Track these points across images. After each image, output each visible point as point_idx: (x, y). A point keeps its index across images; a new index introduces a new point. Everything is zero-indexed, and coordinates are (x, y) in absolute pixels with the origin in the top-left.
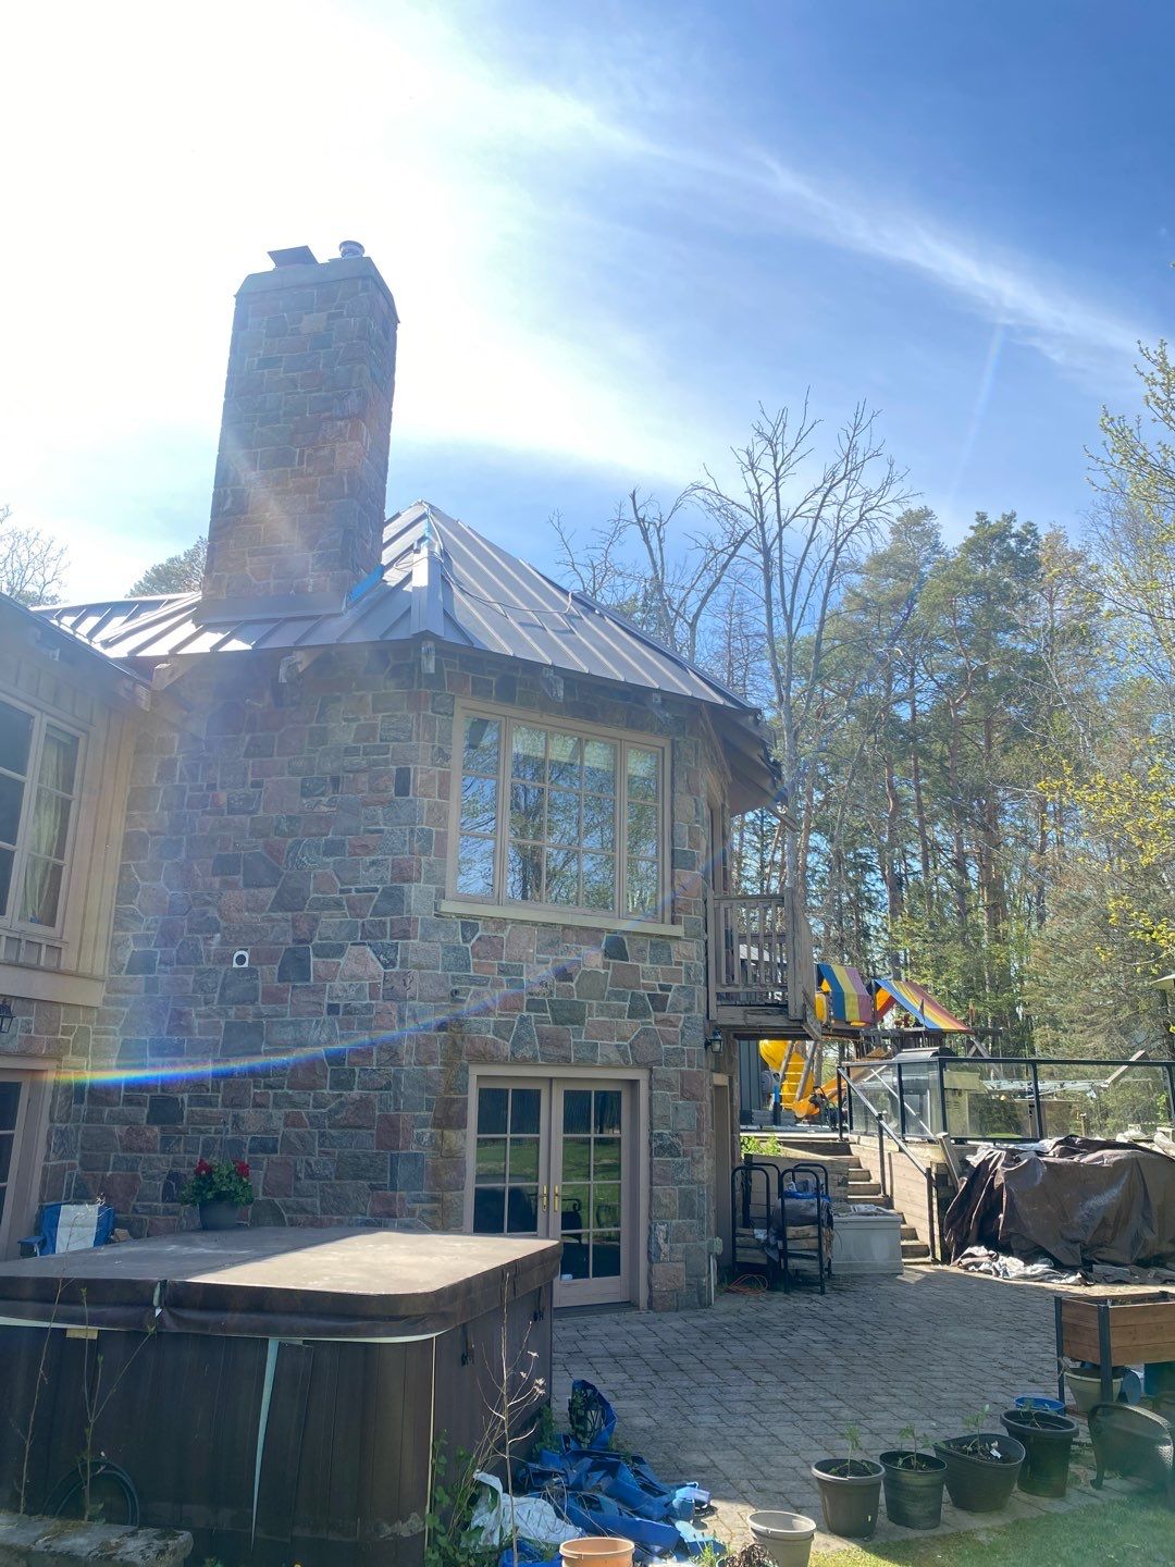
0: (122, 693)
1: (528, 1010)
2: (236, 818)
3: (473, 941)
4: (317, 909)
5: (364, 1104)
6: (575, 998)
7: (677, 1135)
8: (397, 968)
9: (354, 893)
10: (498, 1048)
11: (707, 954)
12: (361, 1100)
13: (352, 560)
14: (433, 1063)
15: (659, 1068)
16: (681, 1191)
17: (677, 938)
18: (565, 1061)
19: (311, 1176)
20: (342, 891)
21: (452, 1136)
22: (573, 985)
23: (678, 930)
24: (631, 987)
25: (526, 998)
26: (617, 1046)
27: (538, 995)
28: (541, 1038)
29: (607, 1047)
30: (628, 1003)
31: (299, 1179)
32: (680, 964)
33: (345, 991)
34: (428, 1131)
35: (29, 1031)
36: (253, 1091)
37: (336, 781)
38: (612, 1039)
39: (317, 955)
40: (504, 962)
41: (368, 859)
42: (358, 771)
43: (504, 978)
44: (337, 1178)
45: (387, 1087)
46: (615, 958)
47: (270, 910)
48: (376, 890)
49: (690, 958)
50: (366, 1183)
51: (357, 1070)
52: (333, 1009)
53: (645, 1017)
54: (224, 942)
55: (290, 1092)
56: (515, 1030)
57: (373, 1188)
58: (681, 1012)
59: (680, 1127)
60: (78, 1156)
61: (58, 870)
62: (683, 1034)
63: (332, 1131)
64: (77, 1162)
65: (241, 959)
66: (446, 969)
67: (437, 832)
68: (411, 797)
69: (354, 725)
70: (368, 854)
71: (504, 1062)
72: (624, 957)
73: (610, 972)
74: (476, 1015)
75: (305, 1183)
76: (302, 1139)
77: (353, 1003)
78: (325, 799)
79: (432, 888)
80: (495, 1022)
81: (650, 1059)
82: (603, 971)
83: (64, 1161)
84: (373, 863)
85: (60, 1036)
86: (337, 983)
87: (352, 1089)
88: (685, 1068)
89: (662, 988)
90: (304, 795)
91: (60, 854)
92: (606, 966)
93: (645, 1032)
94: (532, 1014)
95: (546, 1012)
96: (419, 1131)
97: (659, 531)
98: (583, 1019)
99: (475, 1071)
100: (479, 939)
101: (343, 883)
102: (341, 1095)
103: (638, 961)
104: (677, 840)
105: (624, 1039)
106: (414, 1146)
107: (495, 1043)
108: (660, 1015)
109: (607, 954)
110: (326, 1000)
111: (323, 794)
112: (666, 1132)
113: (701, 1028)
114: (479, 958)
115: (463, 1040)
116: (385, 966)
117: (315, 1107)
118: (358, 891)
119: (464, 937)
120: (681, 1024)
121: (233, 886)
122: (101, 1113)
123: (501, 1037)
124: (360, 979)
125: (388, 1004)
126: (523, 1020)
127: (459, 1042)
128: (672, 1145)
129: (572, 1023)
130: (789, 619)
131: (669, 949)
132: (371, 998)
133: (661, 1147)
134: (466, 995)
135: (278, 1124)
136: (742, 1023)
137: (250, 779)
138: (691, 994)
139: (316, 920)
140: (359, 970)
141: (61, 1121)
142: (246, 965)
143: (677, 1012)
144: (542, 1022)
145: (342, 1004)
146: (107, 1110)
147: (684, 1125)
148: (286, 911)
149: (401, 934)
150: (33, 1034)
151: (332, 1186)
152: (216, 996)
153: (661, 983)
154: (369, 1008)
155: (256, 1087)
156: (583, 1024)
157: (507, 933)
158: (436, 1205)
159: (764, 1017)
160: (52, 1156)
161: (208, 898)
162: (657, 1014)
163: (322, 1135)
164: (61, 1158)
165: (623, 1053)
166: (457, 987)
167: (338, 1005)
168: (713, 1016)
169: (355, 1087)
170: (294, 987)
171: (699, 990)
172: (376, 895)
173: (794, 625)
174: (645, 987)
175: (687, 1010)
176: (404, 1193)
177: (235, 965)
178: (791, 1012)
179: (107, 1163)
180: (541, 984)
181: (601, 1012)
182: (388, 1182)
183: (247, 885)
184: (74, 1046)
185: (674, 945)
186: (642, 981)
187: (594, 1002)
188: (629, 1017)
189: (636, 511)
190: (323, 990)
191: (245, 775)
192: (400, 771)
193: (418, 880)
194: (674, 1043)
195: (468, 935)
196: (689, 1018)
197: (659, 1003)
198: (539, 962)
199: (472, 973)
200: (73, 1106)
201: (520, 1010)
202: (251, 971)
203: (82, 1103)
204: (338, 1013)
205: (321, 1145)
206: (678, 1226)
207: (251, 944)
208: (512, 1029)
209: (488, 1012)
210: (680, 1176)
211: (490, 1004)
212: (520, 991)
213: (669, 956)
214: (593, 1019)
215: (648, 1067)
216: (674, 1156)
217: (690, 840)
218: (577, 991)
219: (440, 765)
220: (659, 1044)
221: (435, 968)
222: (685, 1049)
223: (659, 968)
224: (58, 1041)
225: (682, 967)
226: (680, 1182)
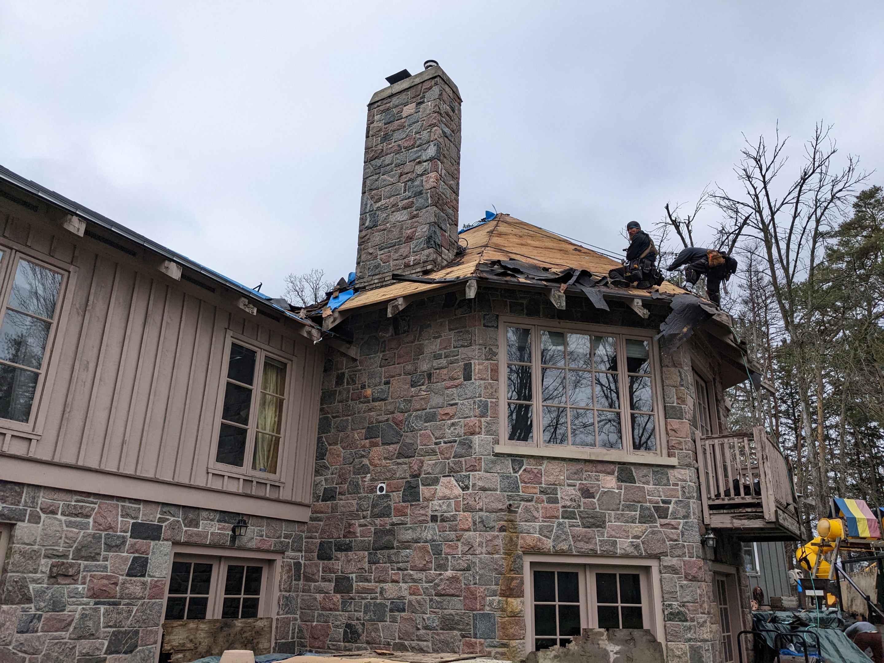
0: (305, 335)
1: (563, 518)
2: (377, 404)
3: (520, 472)
4: (422, 456)
5: (454, 580)
6: (598, 510)
7: (683, 606)
8: (470, 491)
9: (442, 444)
10: (543, 544)
11: (698, 478)
12: (453, 577)
13: (434, 242)
14: (497, 553)
15: (666, 558)
16: (691, 647)
17: (673, 467)
18: (594, 554)
19: (426, 628)
20: (436, 444)
21: (515, 603)
22: (595, 500)
23: (673, 461)
24: (639, 502)
25: (561, 510)
26: (631, 542)
27: (569, 507)
28: (573, 537)
29: (624, 544)
30: (638, 513)
31: (418, 629)
32: (677, 485)
33: (440, 506)
34: (497, 598)
35: (262, 536)
36: (391, 572)
37: (430, 376)
38: (628, 537)
39: (423, 485)
40: (543, 486)
41: (449, 422)
42: (442, 368)
43: (544, 497)
44: (441, 629)
45: (468, 569)
46: (626, 482)
47: (397, 458)
48: (456, 441)
49: (685, 481)
50: (458, 633)
51: (449, 557)
52: (434, 519)
53: (652, 522)
54: (373, 480)
55: (411, 572)
56: (554, 531)
57: (463, 636)
58: (680, 518)
59: (685, 600)
60: (298, 613)
61: (278, 439)
62: (683, 535)
63: (436, 598)
64: (298, 616)
65: (381, 489)
66: (503, 490)
67: (491, 402)
68: (473, 380)
69: (439, 340)
70: (449, 419)
71: (547, 554)
72: (632, 480)
73: (623, 491)
74: (526, 521)
75: (422, 632)
76: (418, 602)
77: (445, 514)
78: (424, 388)
79: (490, 438)
80: (540, 526)
81: (657, 551)
82: (617, 491)
83: (290, 616)
84: (453, 424)
85: (282, 539)
86: (435, 502)
87: (447, 570)
88: (687, 558)
89: (664, 502)
90: (412, 386)
91: (279, 432)
92: (619, 487)
93: (653, 533)
94: (566, 521)
95: (577, 519)
96: (491, 598)
97: (688, 227)
98: (604, 522)
99: (527, 560)
100: (525, 470)
101: (436, 438)
102: (440, 574)
103: (644, 483)
104: (667, 399)
105: (638, 537)
106: (488, 608)
107: (540, 540)
108: (664, 521)
109: (620, 479)
110: (430, 513)
111: (423, 385)
112: (675, 604)
113: (697, 530)
114: (525, 483)
115: (518, 538)
116: (463, 489)
117: (426, 582)
118: (445, 443)
119: (514, 469)
120: (680, 527)
121: (376, 445)
122: (310, 586)
123: (544, 536)
124: (449, 499)
125: (465, 514)
126: (560, 524)
127: (515, 539)
128: (679, 613)
129: (597, 527)
130: (786, 269)
131: (667, 474)
132: (456, 511)
133: (671, 613)
134: (518, 507)
135: (405, 593)
136: (730, 526)
137: (383, 380)
138: (688, 506)
139: (422, 462)
140: (447, 492)
141: (286, 591)
142: (384, 492)
143: (676, 518)
144: (574, 526)
145: (439, 514)
146: (313, 584)
147: (688, 598)
148: (406, 457)
149: (471, 468)
150: (264, 537)
151: (438, 634)
152: (369, 512)
153: (663, 498)
154: (454, 518)
155: (392, 569)
156: (605, 527)
157: (544, 466)
158: (506, 649)
159: (746, 521)
160: (281, 612)
161: (363, 453)
162: (661, 520)
163: (431, 600)
164: (287, 613)
165: (637, 547)
166: (511, 502)
167: (436, 516)
168: (707, 521)
169: (449, 568)
170: (411, 505)
171: (693, 504)
172: (456, 445)
173: (791, 272)
174: (651, 502)
175: (684, 517)
176: (482, 640)
177: (378, 493)
178: (767, 516)
179: (313, 617)
180: (571, 500)
181: (618, 519)
182: (472, 632)
183: (383, 444)
184: (292, 546)
185: (671, 472)
186: (648, 497)
187: (613, 512)
188: (639, 522)
189: (670, 216)
190: (427, 506)
191: (380, 378)
192: (466, 365)
193: (479, 433)
194: (676, 540)
195: (517, 467)
196: (686, 523)
197: (662, 512)
198: (569, 485)
199: (521, 493)
200: (294, 582)
201: (557, 518)
202: (387, 496)
203: (299, 580)
204: (437, 521)
205: (431, 607)
207: (387, 479)
208: (552, 531)
209: (534, 519)
210: (689, 635)
211: (535, 514)
212: (557, 505)
213: (668, 480)
214: (612, 524)
215: (657, 557)
216: (683, 621)
217: (677, 399)
218: (599, 504)
219: (491, 359)
220: (665, 542)
221: (495, 490)
222: (685, 544)
223: (660, 488)
224: (281, 542)
225: (679, 487)
226: (690, 640)
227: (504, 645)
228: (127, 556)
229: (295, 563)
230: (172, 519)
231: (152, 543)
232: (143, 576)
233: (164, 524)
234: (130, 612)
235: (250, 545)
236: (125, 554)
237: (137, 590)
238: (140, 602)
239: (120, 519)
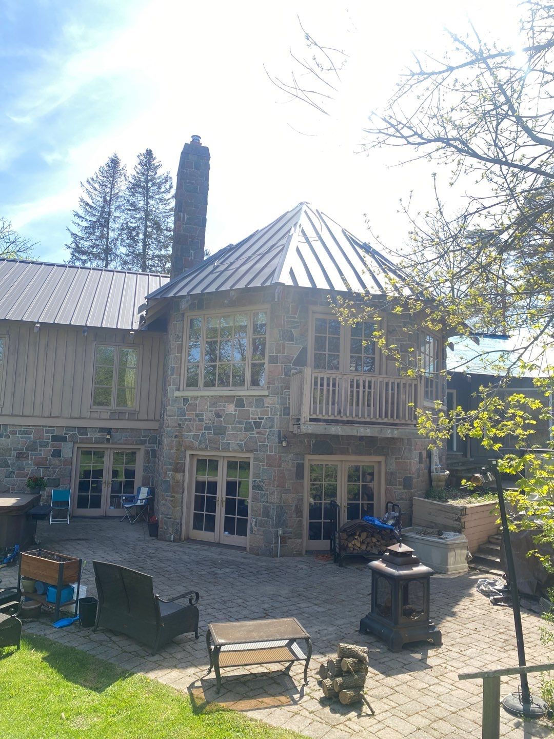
1: (205, 430)
3: (187, 405)
6: (223, 425)
7: (262, 482)
10: (194, 444)
15: (257, 453)
16: (264, 506)
17: (267, 396)
18: (217, 450)
21: (179, 476)
22: (222, 419)
23: (268, 392)
24: (246, 419)
25: (204, 425)
26: (238, 443)
27: (208, 424)
28: (209, 441)
29: (233, 444)
30: (244, 426)
32: (268, 407)
34: (171, 473)
35: (127, 437)
38: (237, 441)
40: (197, 412)
43: (197, 418)
46: (239, 407)
49: (273, 404)
53: (251, 431)
56: (200, 437)
58: (267, 429)
59: (264, 478)
62: (268, 438)
66: (178, 416)
67: (176, 366)
71: (196, 450)
72: (243, 406)
73: (237, 413)
74: (187, 432)
80: (193, 435)
81: (252, 448)
82: (234, 413)
83: (148, 475)
85: (142, 438)
88: (268, 453)
89: (259, 418)
92: (236, 411)
93: (251, 438)
94: (206, 432)
95: (211, 430)
98: (225, 432)
99: (188, 453)
100: (189, 404)
103: (249, 407)
104: (270, 351)
105: (242, 441)
106: (167, 478)
107: (192, 442)
108: (259, 430)
109: (236, 406)
112: (258, 480)
113: (277, 435)
114: (189, 411)
115: (182, 441)
120: (267, 434)
123: (195, 440)
126: (203, 433)
127: (181, 442)
128: (258, 486)
129: (221, 434)
131: (263, 401)
133: (254, 486)
134: (184, 425)
138: (273, 420)
141: (145, 463)
143: (265, 429)
144: (210, 434)
147: (266, 478)
150: (129, 438)
153: (259, 416)
156: (225, 435)
157: (199, 401)
162: (257, 429)
165: (241, 446)
166: (181, 422)
168: (291, 430)
171: (277, 419)
174: (252, 419)
175: (270, 428)
180: (209, 420)
181: (233, 429)
184: (149, 441)
185: (265, 400)
186: (251, 416)
187: (230, 426)
188: (244, 431)
194: (263, 442)
195: (185, 403)
196: (271, 431)
197: (257, 424)
198: (210, 411)
199: (186, 417)
200: (151, 459)
201: (202, 430)
206: (261, 520)
208: (198, 438)
209: (191, 431)
210: (263, 499)
211: (192, 428)
212: (201, 423)
213: (264, 405)
214: (229, 432)
215: (251, 451)
216: (261, 491)
217: (276, 350)
218: (224, 422)
219: (178, 341)
220: (257, 443)
221: (175, 416)
222: (268, 444)
223: (259, 410)
224: (141, 440)
225: (269, 409)
226: (263, 502)
227: (172, 496)
228: (50, 449)
229: (151, 450)
230: (72, 433)
231: (62, 443)
232: (60, 457)
233: (68, 436)
234: (54, 471)
235: (119, 442)
236: (50, 448)
237: (57, 463)
238: (60, 467)
239: (45, 434)
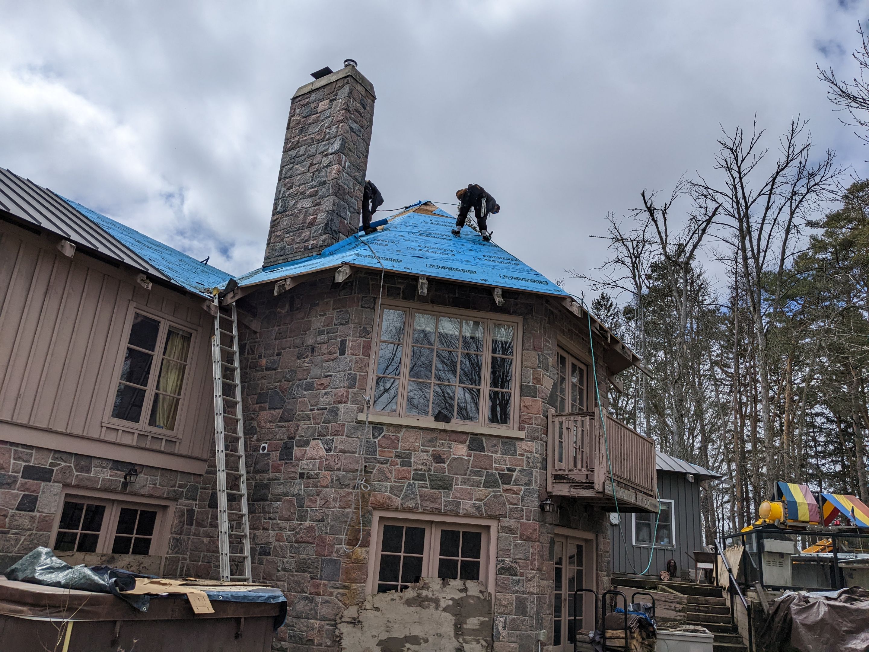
0: (205, 308)
1: (413, 479)
2: (268, 373)
3: (380, 438)
4: (299, 420)
5: (310, 529)
6: (447, 474)
7: (515, 562)
8: (332, 453)
9: (316, 411)
10: (392, 501)
11: (546, 450)
12: (310, 527)
13: (331, 228)
14: (349, 507)
15: (504, 519)
16: (517, 598)
17: (522, 439)
18: (438, 512)
19: (284, 570)
20: (311, 410)
21: (360, 552)
22: (445, 465)
23: (522, 434)
24: (486, 469)
25: (412, 472)
26: (474, 504)
27: (421, 470)
28: (421, 497)
29: (467, 505)
30: (484, 478)
31: (278, 571)
32: (523, 455)
33: (308, 465)
34: (344, 547)
35: (155, 484)
36: (263, 521)
37: (313, 349)
38: (471, 499)
39: (297, 446)
40: (399, 451)
41: (323, 391)
42: (323, 343)
43: (399, 461)
44: (296, 571)
45: (322, 520)
46: (476, 450)
47: (279, 422)
48: (326, 409)
49: (529, 452)
50: (309, 575)
51: (309, 509)
52: (302, 476)
53: (495, 487)
54: (258, 440)
55: (279, 522)
56: (404, 491)
57: (312, 578)
58: (522, 485)
59: (517, 557)
60: (188, 553)
61: (178, 400)
62: (523, 500)
63: (295, 544)
64: (188, 557)
65: (264, 448)
66: (361, 453)
67: (360, 375)
68: (346, 355)
69: (324, 318)
70: (324, 389)
71: (396, 510)
72: (482, 449)
73: (472, 459)
74: (379, 481)
75: (281, 573)
76: (281, 548)
77: (311, 472)
78: (307, 360)
79: (355, 407)
80: (391, 485)
81: (497, 513)
82: (466, 458)
83: (179, 555)
84: (326, 394)
85: (176, 489)
86: (304, 462)
87: (306, 521)
88: (524, 521)
89: (509, 470)
90: (299, 358)
91: (179, 394)
92: (469, 455)
93: (495, 496)
94: (416, 482)
95: (426, 481)
96: (338, 546)
97: (664, 214)
98: (451, 485)
99: (377, 515)
100: (383, 436)
101: (312, 405)
102: (301, 524)
103: (492, 452)
104: (524, 379)
105: (481, 500)
106: (335, 555)
107: (389, 498)
108: (506, 487)
109: (470, 448)
110: (299, 471)
111: (307, 357)
112: (508, 559)
113: (537, 496)
114: (383, 447)
115: (369, 495)
116: (327, 451)
117: (289, 531)
118: (318, 410)
119: (373, 435)
120: (521, 493)
121: (263, 409)
122: (200, 531)
123: (394, 495)
124: (315, 459)
125: (326, 472)
126: (410, 485)
127: (367, 496)
128: (510, 568)
129: (444, 489)
131: (515, 445)
132: (319, 470)
133: (503, 568)
134: (373, 469)
135: (272, 539)
136: (567, 494)
137: (276, 351)
138: (530, 474)
139: (298, 426)
140: (314, 453)
141: (176, 534)
142: (266, 452)
143: (518, 485)
144: (423, 487)
145: (306, 472)
146: (202, 529)
147: (520, 556)
148: (286, 421)
149: (336, 433)
150: (157, 486)
151: (293, 576)
152: (252, 468)
153: (508, 466)
154: (317, 474)
155: (265, 519)
156: (451, 490)
157: (402, 433)
158: (347, 591)
159: (581, 490)
160: (170, 552)
161: (253, 416)
162: (505, 486)
163: (291, 546)
164: (176, 553)
165: (478, 508)
166: (367, 464)
167: (303, 474)
168: (549, 490)
169: (308, 519)
170: (286, 463)
171: (536, 474)
172: (326, 411)
173: (761, 262)
174: (496, 469)
175: (526, 484)
176: (326, 582)
177: (261, 452)
178: (596, 487)
179: (199, 558)
180: (423, 464)
181: (464, 483)
182: (319, 575)
183: (270, 409)
184: (186, 494)
185: (518, 444)
186: (494, 465)
187: (460, 477)
188: (483, 487)
189: (646, 203)
190: (298, 465)
191: (274, 349)
192: (342, 341)
193: (346, 402)
194: (515, 504)
195: (376, 434)
196: (527, 489)
197: (506, 479)
198: (423, 451)
199: (377, 457)
200: (185, 526)
201: (408, 479)
202: (268, 455)
203: (192, 525)
204: (303, 478)
205: (290, 553)
206: (514, 620)
207: (269, 440)
208: (402, 490)
209: (387, 479)
210: (517, 588)
211: (388, 475)
212: (409, 468)
213: (515, 450)
214: (458, 486)
215: (496, 518)
216: (513, 575)
217: (533, 379)
218: (448, 469)
219: (364, 337)
220: (505, 505)
221: (355, 453)
222: (524, 508)
223: (507, 457)
224: (175, 491)
225: (525, 458)
226: (517, 592)
227: (345, 587)
228: (18, 493)
229: (188, 510)
230: (64, 464)
231: (43, 484)
232: (33, 511)
233: (55, 469)
234: (17, 541)
235: (142, 491)
236: (16, 491)
237: (26, 523)
238: (28, 533)
239: (12, 461)
